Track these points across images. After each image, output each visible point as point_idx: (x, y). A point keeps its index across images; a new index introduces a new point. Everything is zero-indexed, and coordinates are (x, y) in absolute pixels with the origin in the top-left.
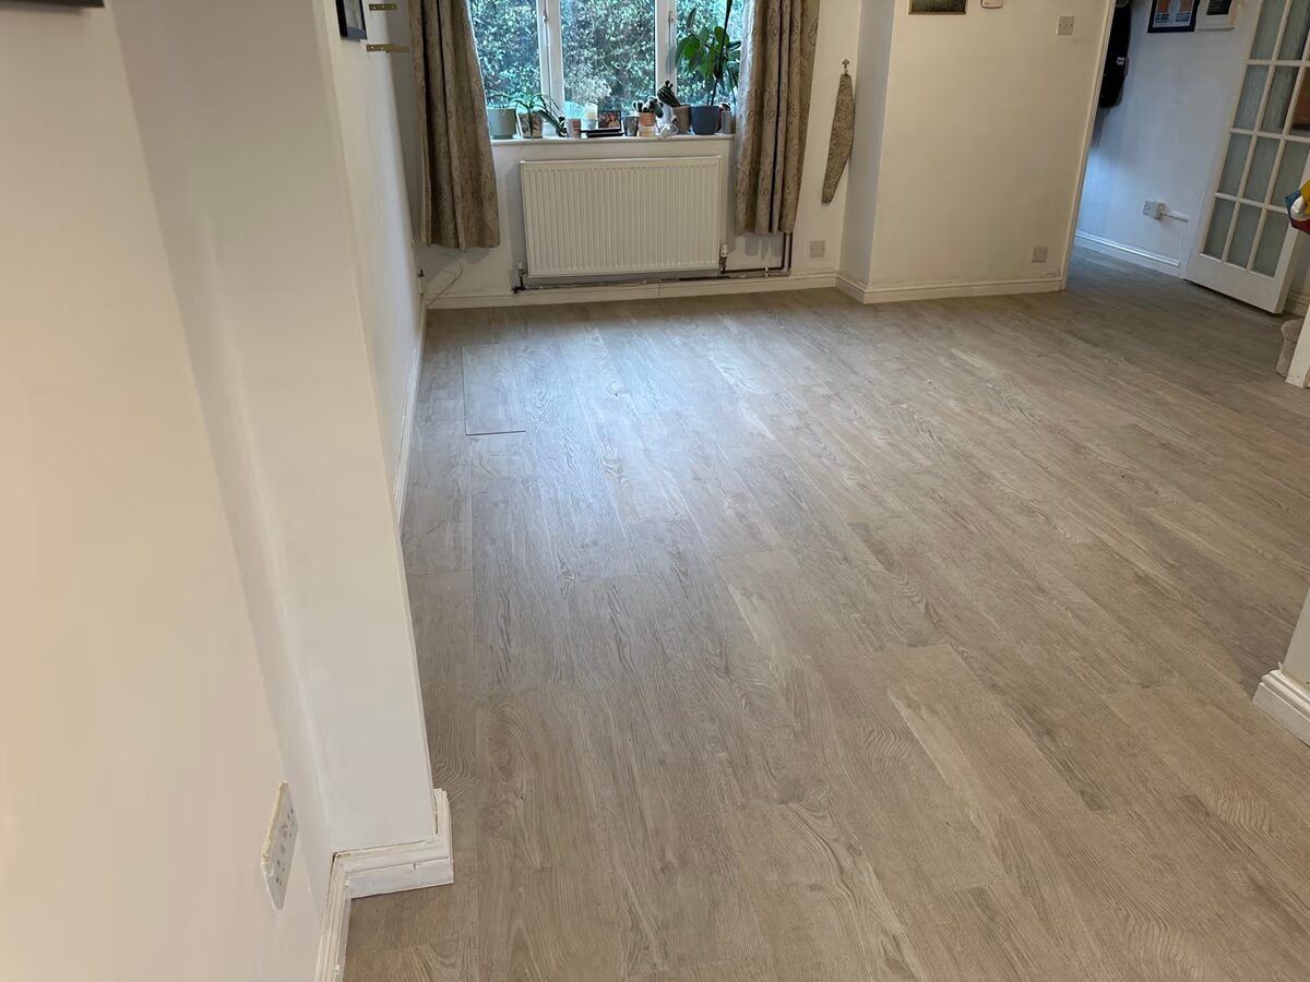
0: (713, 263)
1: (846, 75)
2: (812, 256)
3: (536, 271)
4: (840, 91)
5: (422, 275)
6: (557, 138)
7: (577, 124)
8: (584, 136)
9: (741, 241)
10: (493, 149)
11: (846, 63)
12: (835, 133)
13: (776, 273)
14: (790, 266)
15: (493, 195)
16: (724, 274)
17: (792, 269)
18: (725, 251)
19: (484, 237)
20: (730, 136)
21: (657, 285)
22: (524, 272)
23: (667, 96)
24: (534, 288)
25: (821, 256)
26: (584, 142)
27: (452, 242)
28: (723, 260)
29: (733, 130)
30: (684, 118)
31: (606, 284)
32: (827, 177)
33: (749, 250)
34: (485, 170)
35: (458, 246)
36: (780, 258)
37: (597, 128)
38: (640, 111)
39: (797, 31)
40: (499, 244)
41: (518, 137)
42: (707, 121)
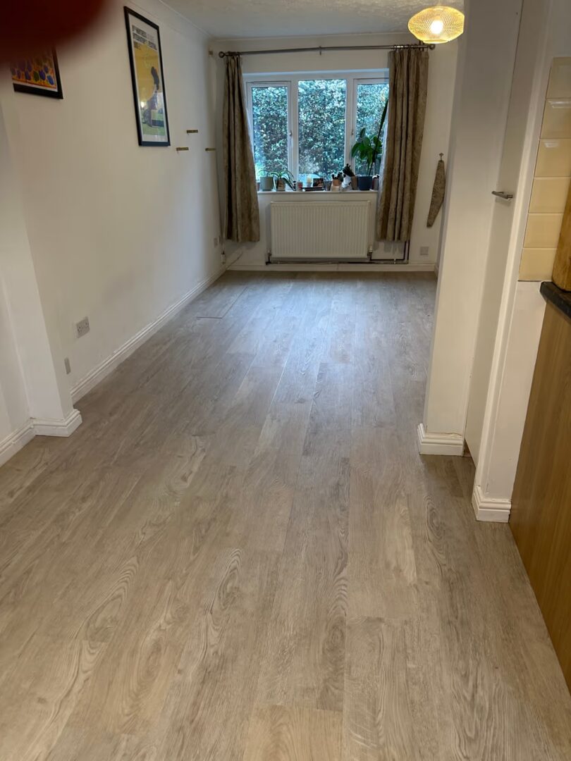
0: (364, 255)
1: (441, 161)
2: (421, 254)
3: (275, 255)
4: (438, 169)
5: (224, 253)
6: (292, 191)
7: (300, 184)
8: (304, 190)
9: (382, 244)
10: (258, 196)
11: (441, 155)
12: (434, 191)
13: (400, 262)
14: (408, 259)
15: (257, 217)
16: (372, 261)
17: (409, 261)
18: (371, 249)
19: (251, 237)
20: (376, 191)
21: (336, 265)
22: (270, 255)
23: (348, 171)
24: (276, 262)
25: (427, 254)
26: (304, 193)
27: (236, 238)
28: (370, 254)
29: (378, 189)
30: (355, 183)
31: (311, 263)
32: (430, 213)
33: (386, 250)
34: (253, 206)
35: (238, 240)
36: (403, 255)
37: (312, 186)
38: (333, 178)
39: (410, 139)
40: (259, 240)
41: (274, 191)
42: (365, 184)
